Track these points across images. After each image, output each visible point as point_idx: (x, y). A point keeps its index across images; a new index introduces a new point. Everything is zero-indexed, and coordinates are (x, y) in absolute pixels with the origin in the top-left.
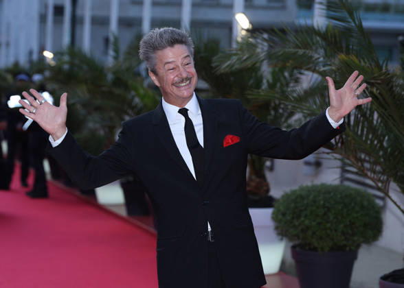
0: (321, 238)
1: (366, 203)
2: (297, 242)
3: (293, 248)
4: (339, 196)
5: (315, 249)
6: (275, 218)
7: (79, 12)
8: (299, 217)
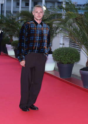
0: (65, 61)
1: (76, 52)
2: (58, 62)
3: (58, 63)
4: (69, 50)
5: (63, 63)
6: (53, 56)
7: (3, 10)
8: (59, 55)
